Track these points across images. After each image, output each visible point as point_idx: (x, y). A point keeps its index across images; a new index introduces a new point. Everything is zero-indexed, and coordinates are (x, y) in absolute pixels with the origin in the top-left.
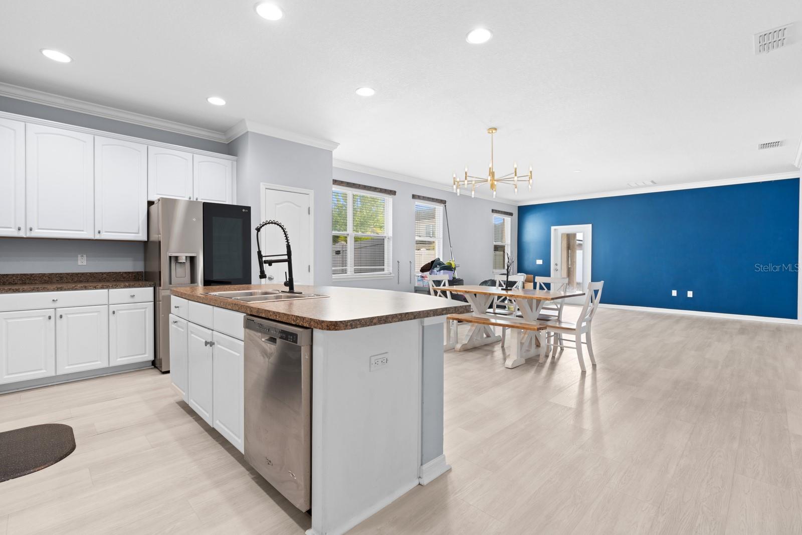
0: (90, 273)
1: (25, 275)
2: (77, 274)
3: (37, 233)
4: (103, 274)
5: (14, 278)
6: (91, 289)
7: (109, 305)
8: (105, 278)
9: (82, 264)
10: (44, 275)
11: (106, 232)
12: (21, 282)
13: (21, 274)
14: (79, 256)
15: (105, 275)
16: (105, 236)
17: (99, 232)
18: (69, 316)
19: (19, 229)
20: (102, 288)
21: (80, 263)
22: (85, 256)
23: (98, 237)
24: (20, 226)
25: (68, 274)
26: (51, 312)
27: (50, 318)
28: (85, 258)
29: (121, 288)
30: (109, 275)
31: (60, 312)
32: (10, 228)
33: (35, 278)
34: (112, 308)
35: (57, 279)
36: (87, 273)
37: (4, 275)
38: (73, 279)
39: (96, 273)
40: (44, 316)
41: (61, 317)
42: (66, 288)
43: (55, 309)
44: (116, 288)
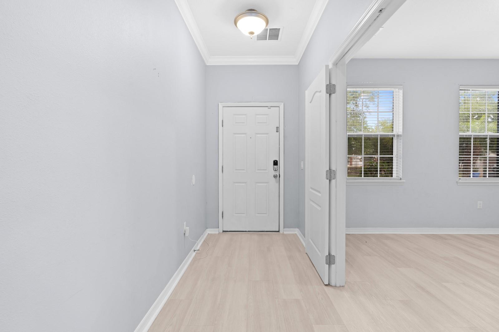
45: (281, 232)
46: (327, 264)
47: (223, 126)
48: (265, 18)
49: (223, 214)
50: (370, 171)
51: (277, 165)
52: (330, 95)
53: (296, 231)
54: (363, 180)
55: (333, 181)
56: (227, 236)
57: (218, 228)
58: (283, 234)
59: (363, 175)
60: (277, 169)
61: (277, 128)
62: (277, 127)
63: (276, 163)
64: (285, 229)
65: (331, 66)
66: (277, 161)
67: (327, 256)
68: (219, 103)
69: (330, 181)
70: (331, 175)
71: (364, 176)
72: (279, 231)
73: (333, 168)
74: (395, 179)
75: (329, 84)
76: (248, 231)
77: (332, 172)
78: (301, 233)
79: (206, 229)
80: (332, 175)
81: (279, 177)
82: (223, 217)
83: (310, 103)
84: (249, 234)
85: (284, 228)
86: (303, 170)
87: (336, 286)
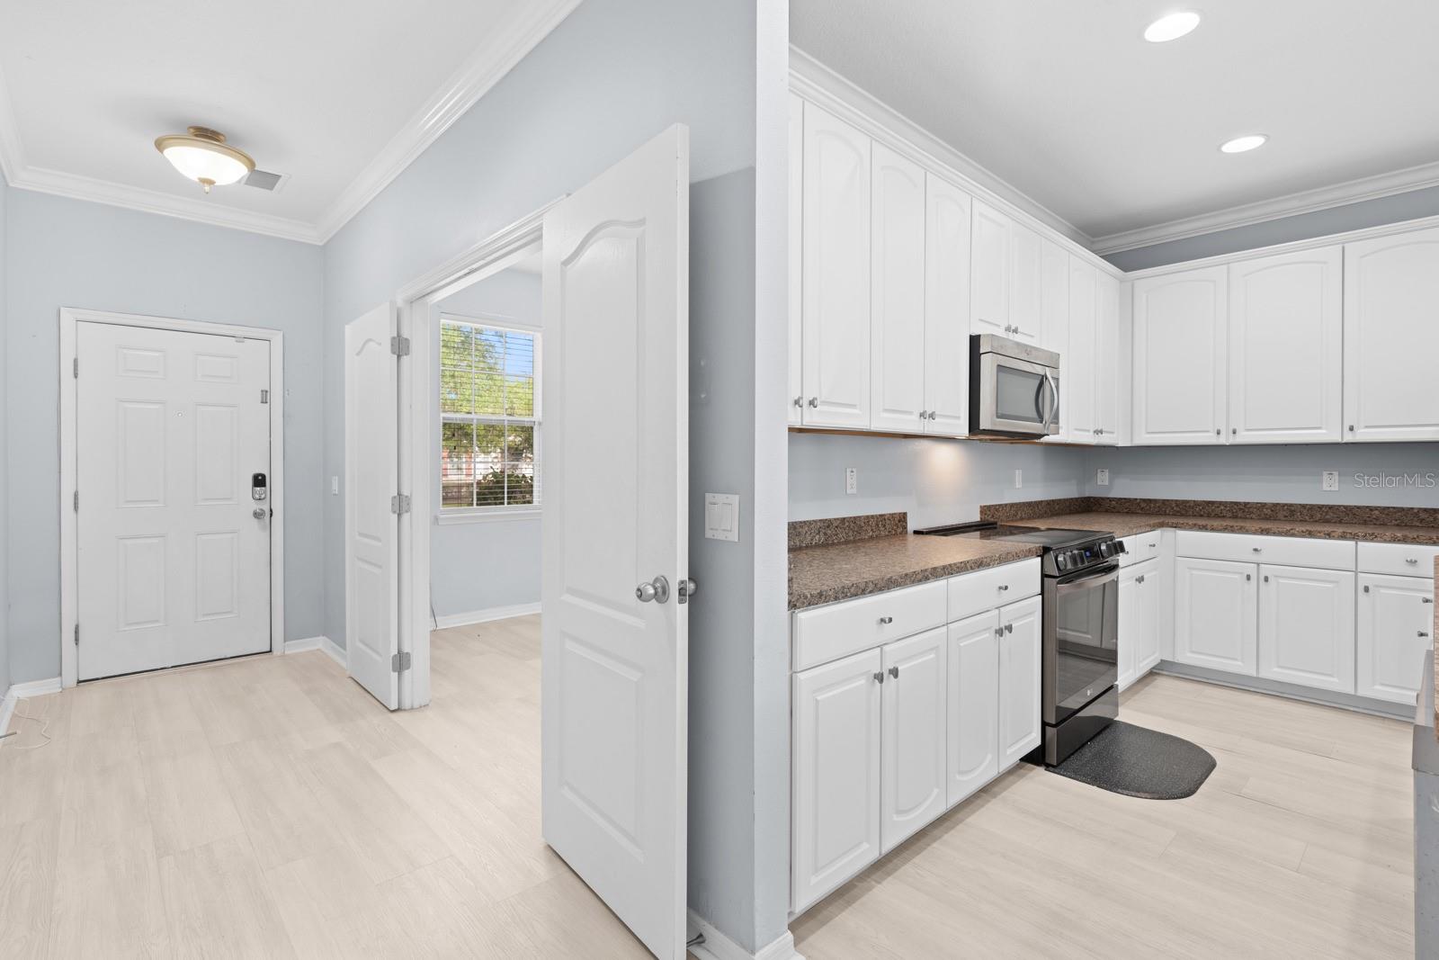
0: (1345, 507)
1: (1236, 503)
2: (1320, 507)
3: (1244, 438)
4: (1371, 510)
5: (1222, 507)
6: (1320, 538)
7: (1356, 572)
8: (1377, 519)
9: (1330, 489)
10: (1264, 505)
11: (1366, 427)
12: (1230, 514)
13: (1231, 502)
14: (1325, 474)
15: (1377, 512)
16: (1363, 435)
17: (1351, 429)
18: (1281, 581)
19: (1218, 433)
20: (1343, 537)
21: (1325, 487)
22: (1336, 473)
23: (1349, 438)
24: (1235, 427)
25: (1304, 506)
26: (1251, 569)
27: (1248, 578)
28: (1337, 477)
29: (1385, 541)
30: (1386, 512)
31: (1265, 570)
32: (1208, 431)
33: (1251, 510)
34: (1364, 580)
35: (1285, 513)
36: (1340, 506)
37: (1209, 502)
38: (1312, 516)
39: (1358, 507)
40: (1241, 573)
41: (1266, 579)
42: (1275, 530)
43: (1258, 564)
44: (1372, 540)
45: (276, 652)
46: (394, 671)
47: (76, 377)
48: (246, 161)
49: (77, 632)
50: (491, 493)
51: (264, 486)
52: (399, 357)
53: (320, 643)
54: (478, 511)
55: (406, 517)
56: (95, 693)
57: (60, 674)
58: (283, 656)
59: (475, 502)
60: (263, 496)
61: (265, 393)
62: (262, 391)
63: (259, 481)
64: (287, 643)
65: (400, 303)
66: (264, 476)
67: (395, 656)
68: (62, 309)
69: (399, 515)
70: (401, 504)
71: (477, 505)
72: (271, 651)
73: (405, 492)
74: (536, 508)
75: (396, 335)
76: (172, 667)
77: (404, 499)
78: (334, 644)
79: (9, 688)
80: (404, 505)
81: (271, 515)
82: (77, 640)
83: (358, 354)
84: (175, 673)
85: (285, 641)
86: (340, 496)
87: (412, 709)
